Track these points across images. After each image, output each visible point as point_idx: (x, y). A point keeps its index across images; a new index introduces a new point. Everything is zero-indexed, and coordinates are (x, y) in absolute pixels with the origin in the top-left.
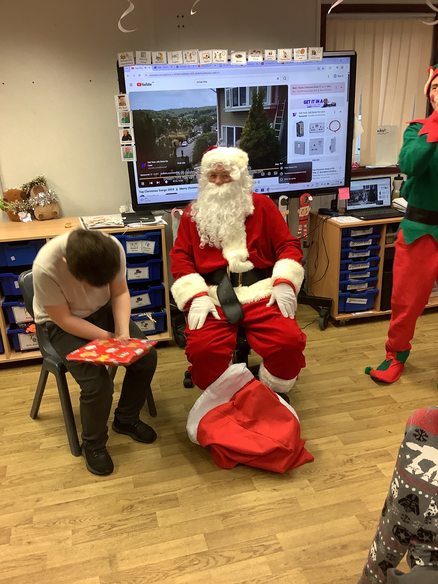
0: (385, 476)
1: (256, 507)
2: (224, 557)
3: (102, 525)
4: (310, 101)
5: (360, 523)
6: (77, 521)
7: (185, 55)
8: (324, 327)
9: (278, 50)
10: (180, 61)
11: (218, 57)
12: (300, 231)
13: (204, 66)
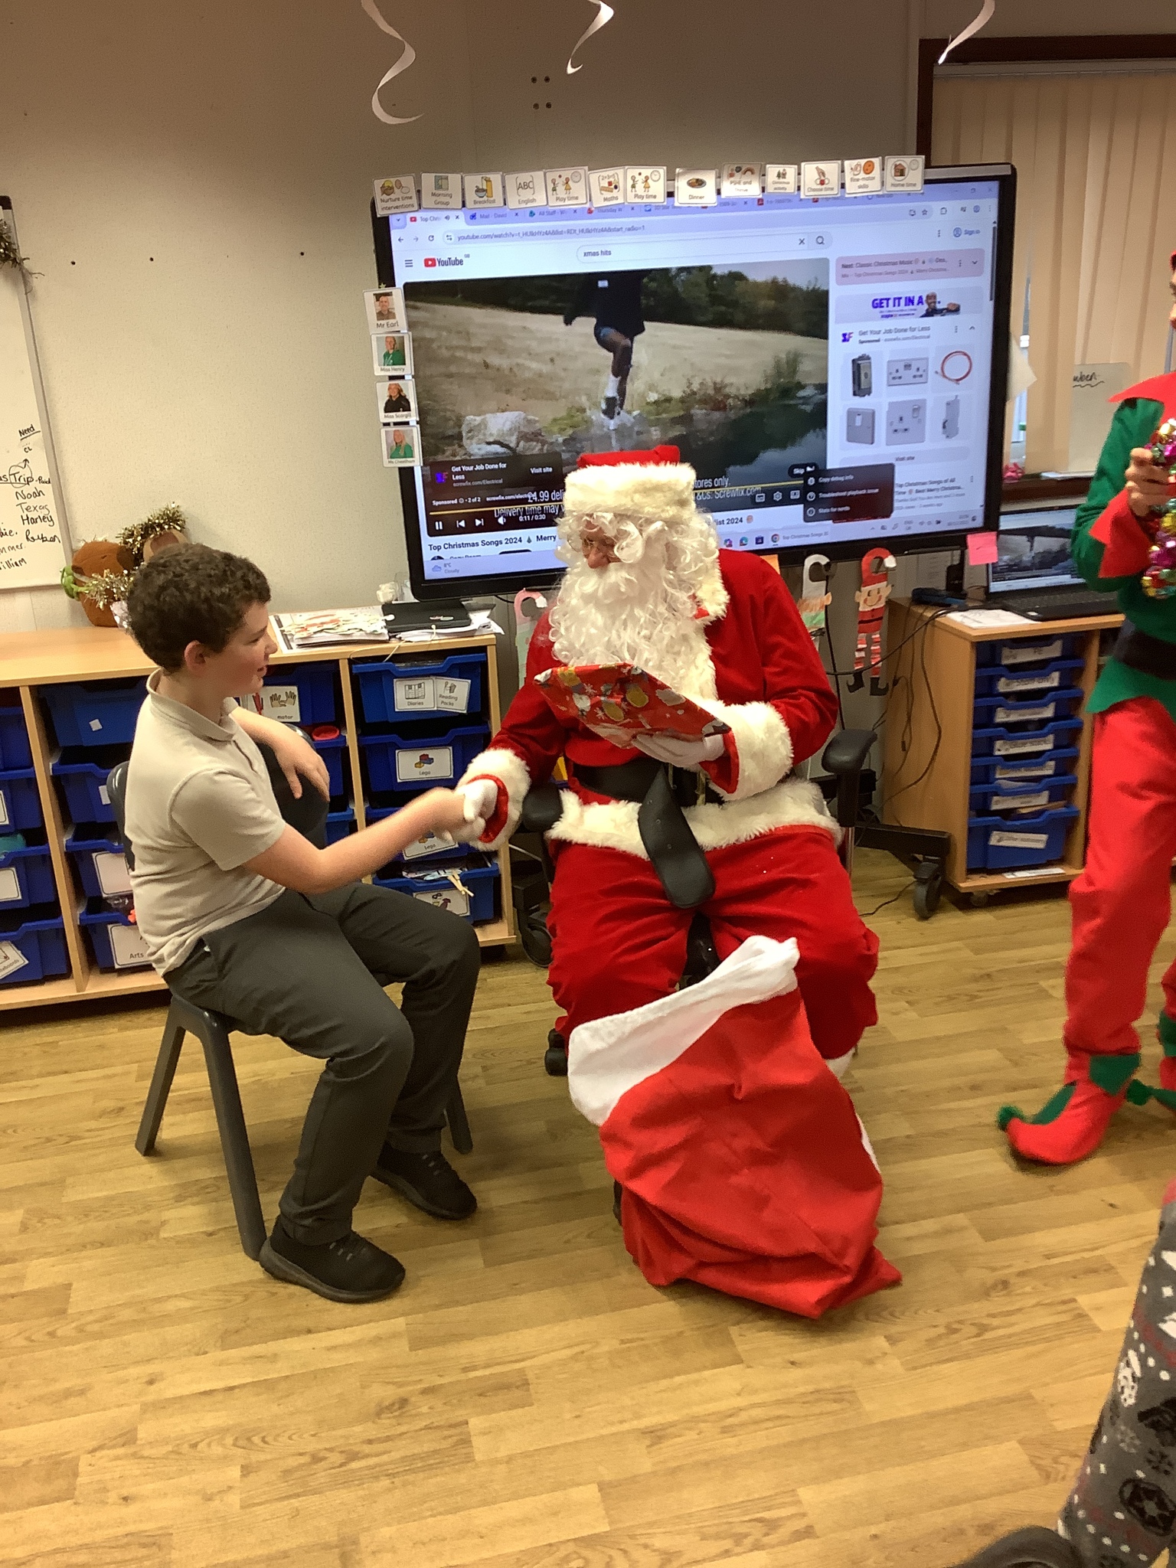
0: (1099, 1331)
1: (740, 1410)
2: (655, 1551)
3: (321, 1454)
4: (888, 299)
5: (1032, 1462)
6: (256, 1439)
7: (554, 181)
8: (927, 910)
9: (803, 164)
10: (541, 200)
11: (640, 186)
12: (860, 650)
13: (603, 210)
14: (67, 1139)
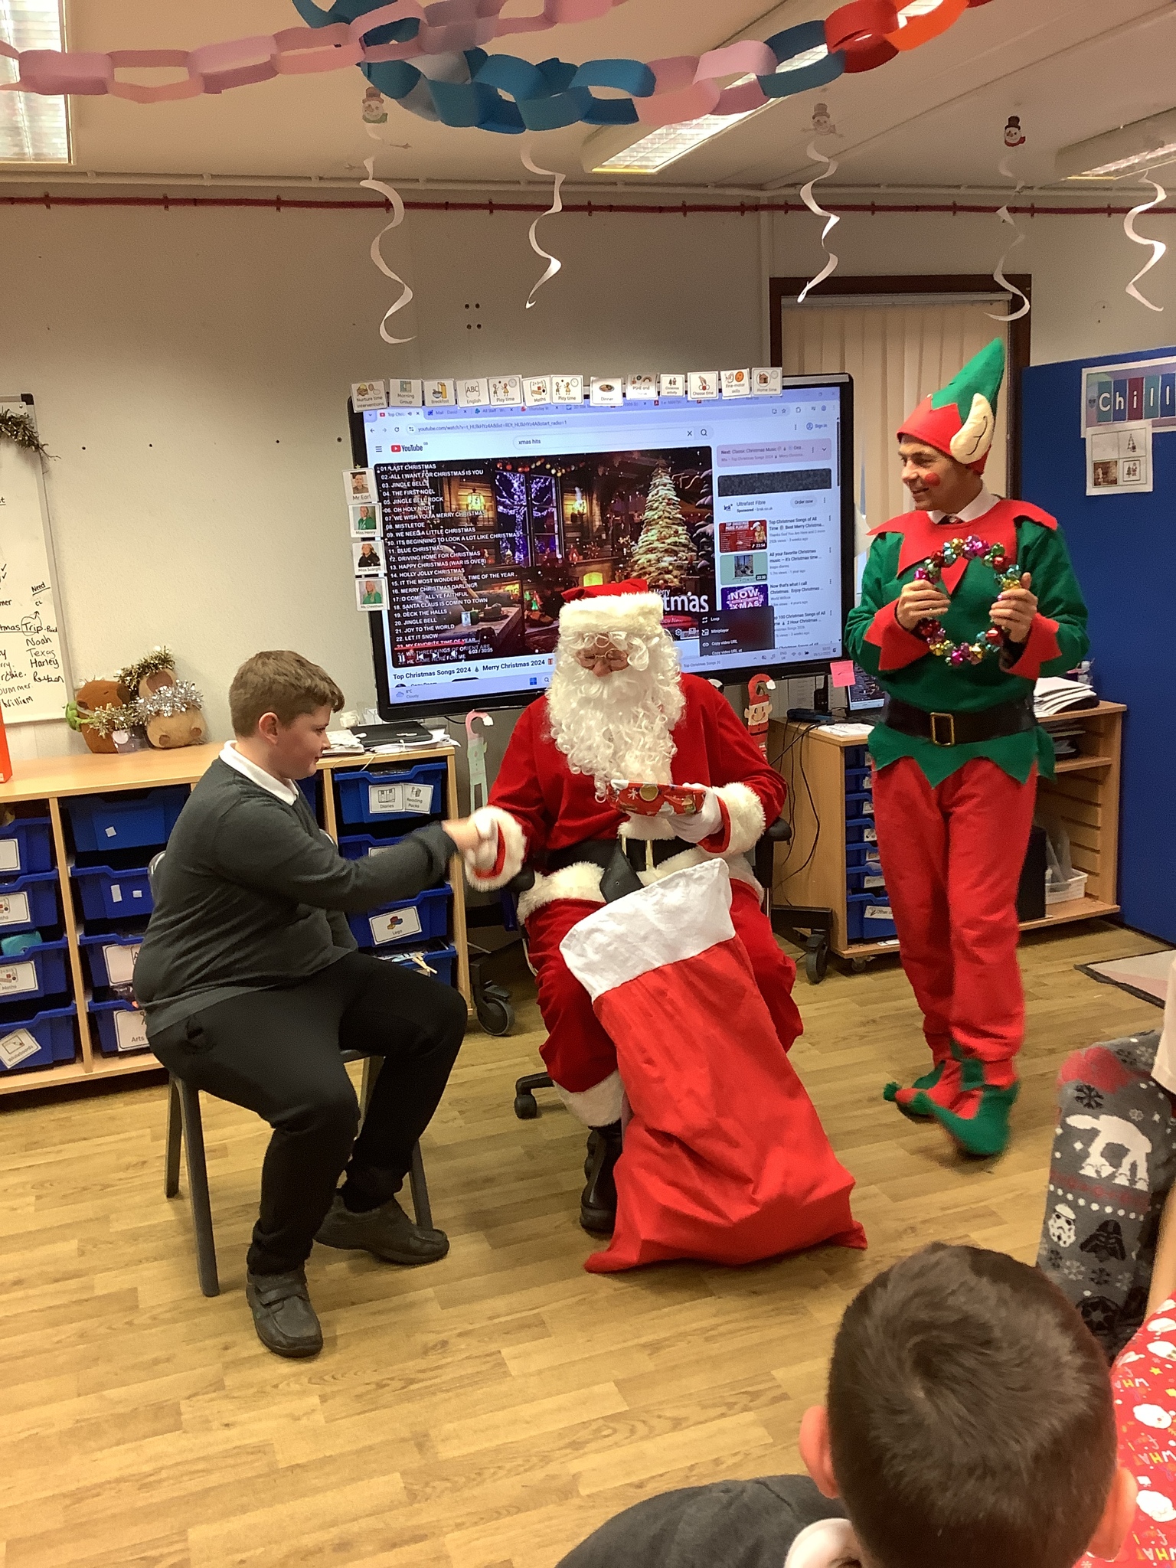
1: (718, 1325)
2: (667, 1418)
3: (384, 1382)
7: (495, 386)
8: (817, 977)
9: (689, 373)
10: (485, 401)
11: (563, 390)
13: (534, 409)
14: (99, 1188)
